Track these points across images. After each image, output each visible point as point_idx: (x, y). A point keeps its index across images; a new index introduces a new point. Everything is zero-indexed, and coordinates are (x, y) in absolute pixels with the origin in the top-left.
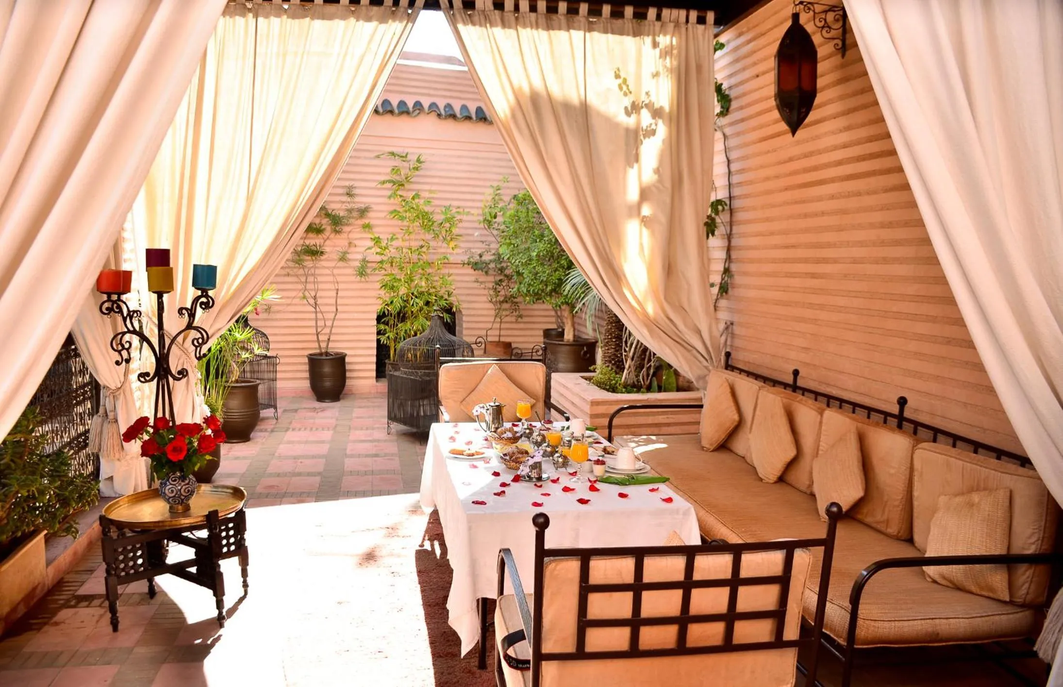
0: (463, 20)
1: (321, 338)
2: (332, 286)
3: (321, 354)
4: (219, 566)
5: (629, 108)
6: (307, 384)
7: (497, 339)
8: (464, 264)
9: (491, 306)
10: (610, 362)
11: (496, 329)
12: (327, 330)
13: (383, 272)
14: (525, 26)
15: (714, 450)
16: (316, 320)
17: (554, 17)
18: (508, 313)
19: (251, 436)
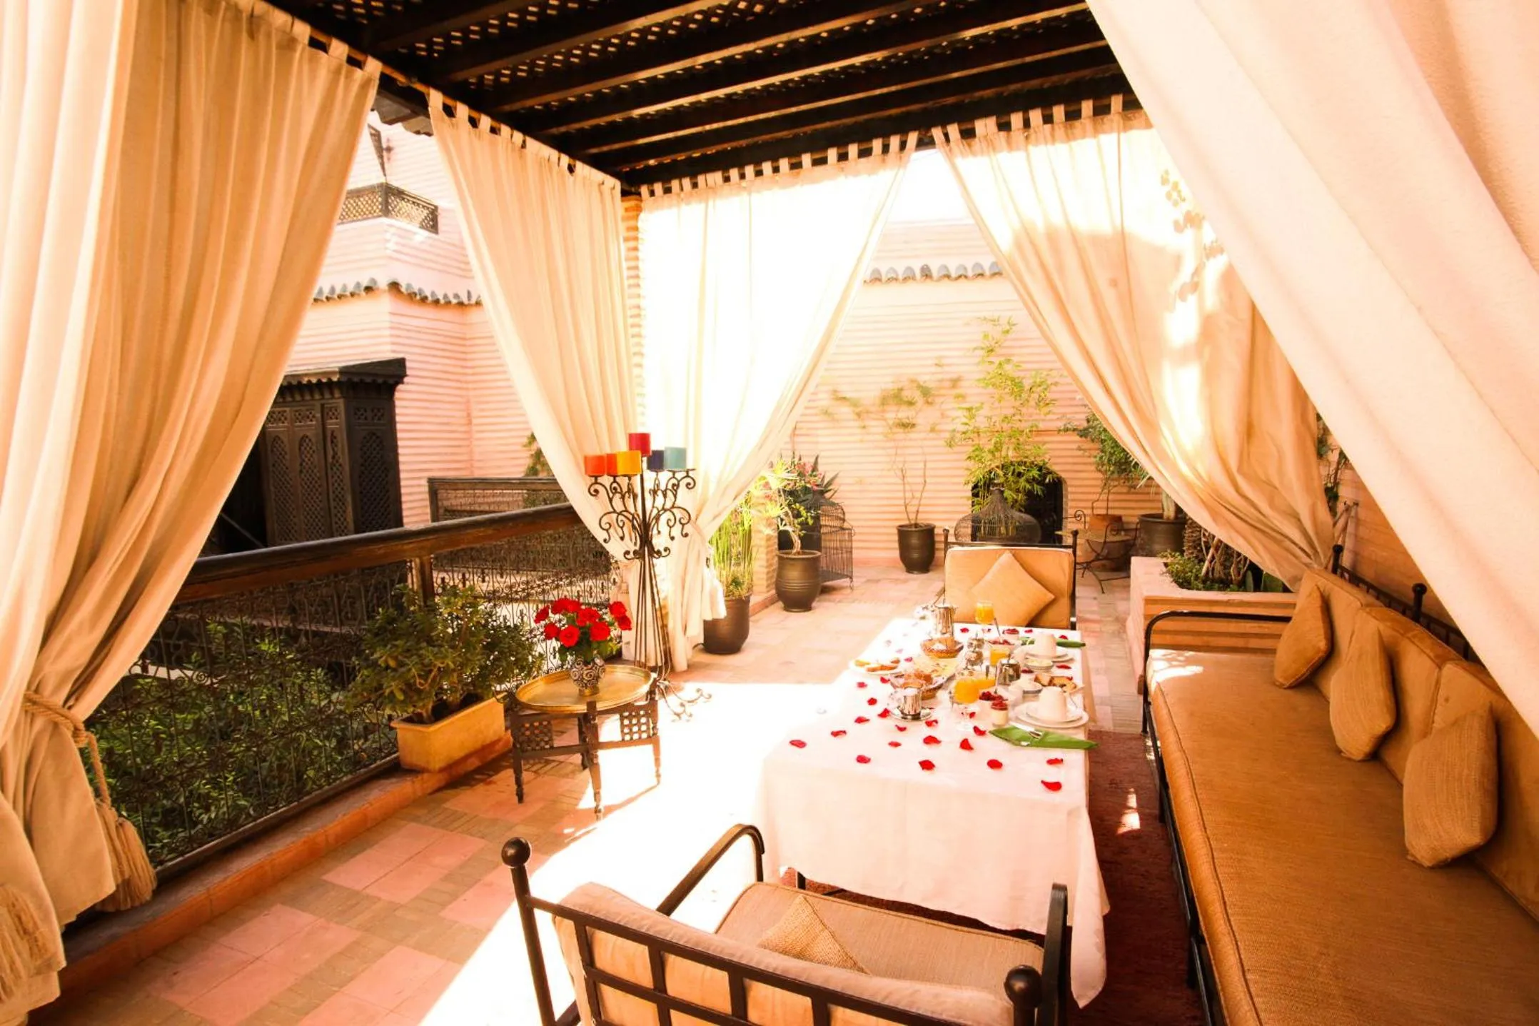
0: (962, 153)
1: (909, 509)
2: (919, 458)
3: (910, 526)
4: (597, 757)
5: (1181, 221)
6: (896, 554)
7: (1103, 512)
8: (1060, 431)
9: (1100, 475)
10: (1195, 548)
11: (1103, 501)
12: (915, 502)
13: (970, 442)
14: (1037, 143)
15: (1291, 687)
16: (904, 491)
17: (1077, 123)
18: (1116, 483)
19: (814, 604)
